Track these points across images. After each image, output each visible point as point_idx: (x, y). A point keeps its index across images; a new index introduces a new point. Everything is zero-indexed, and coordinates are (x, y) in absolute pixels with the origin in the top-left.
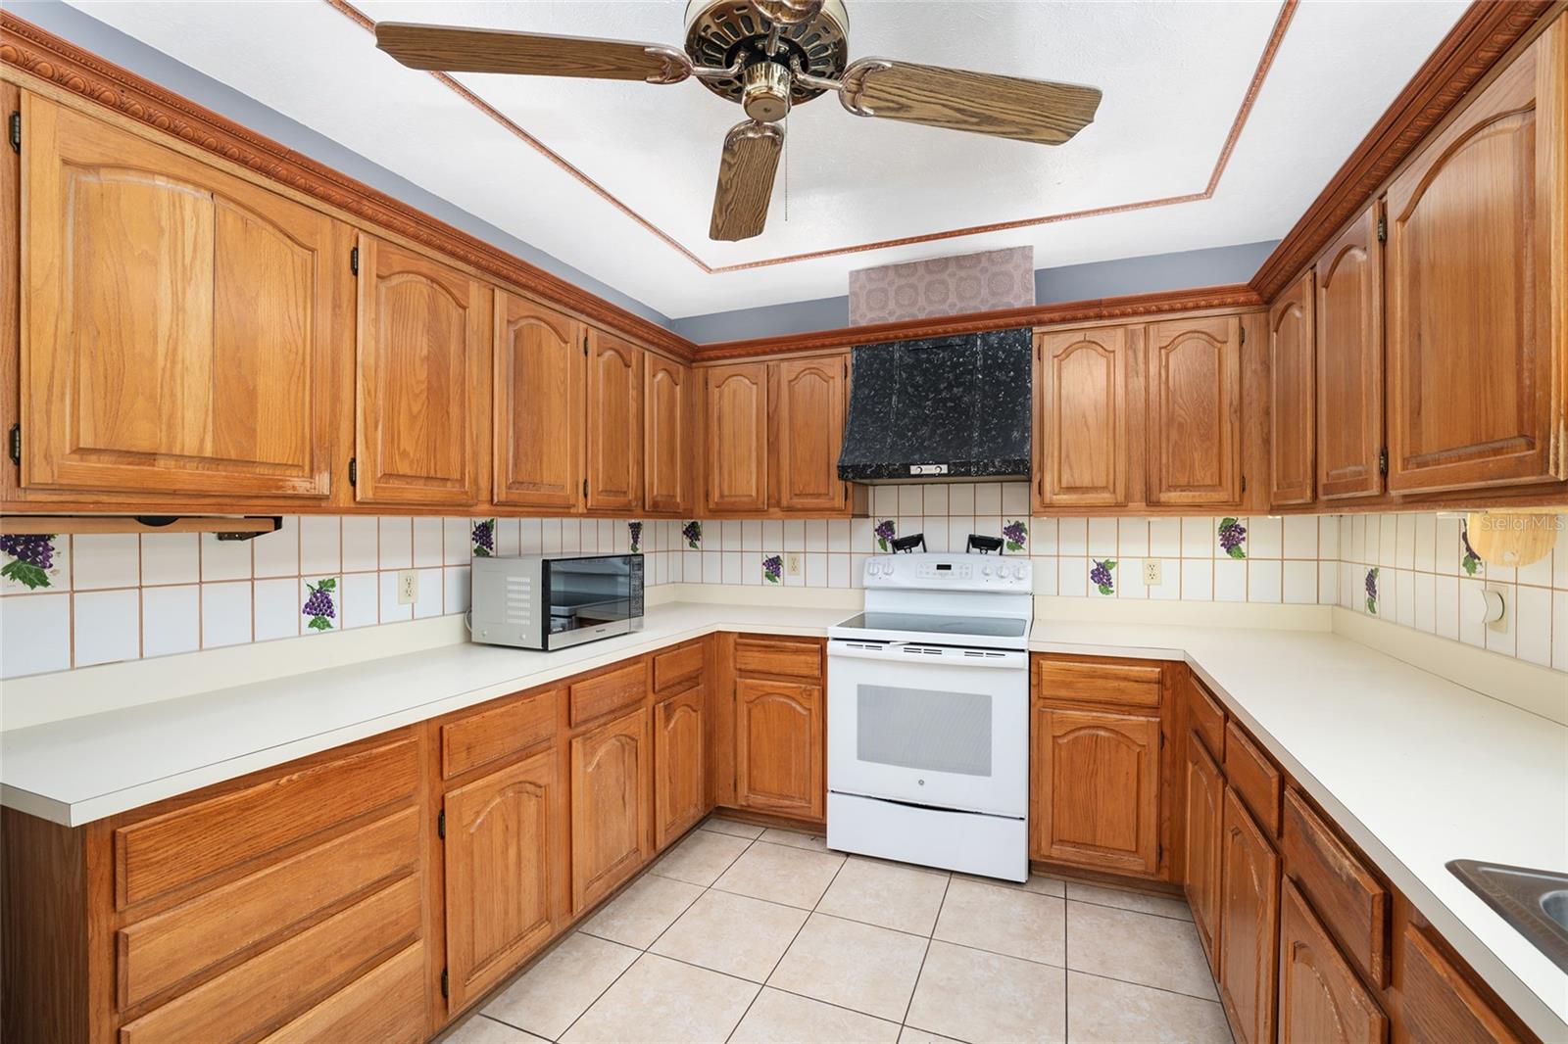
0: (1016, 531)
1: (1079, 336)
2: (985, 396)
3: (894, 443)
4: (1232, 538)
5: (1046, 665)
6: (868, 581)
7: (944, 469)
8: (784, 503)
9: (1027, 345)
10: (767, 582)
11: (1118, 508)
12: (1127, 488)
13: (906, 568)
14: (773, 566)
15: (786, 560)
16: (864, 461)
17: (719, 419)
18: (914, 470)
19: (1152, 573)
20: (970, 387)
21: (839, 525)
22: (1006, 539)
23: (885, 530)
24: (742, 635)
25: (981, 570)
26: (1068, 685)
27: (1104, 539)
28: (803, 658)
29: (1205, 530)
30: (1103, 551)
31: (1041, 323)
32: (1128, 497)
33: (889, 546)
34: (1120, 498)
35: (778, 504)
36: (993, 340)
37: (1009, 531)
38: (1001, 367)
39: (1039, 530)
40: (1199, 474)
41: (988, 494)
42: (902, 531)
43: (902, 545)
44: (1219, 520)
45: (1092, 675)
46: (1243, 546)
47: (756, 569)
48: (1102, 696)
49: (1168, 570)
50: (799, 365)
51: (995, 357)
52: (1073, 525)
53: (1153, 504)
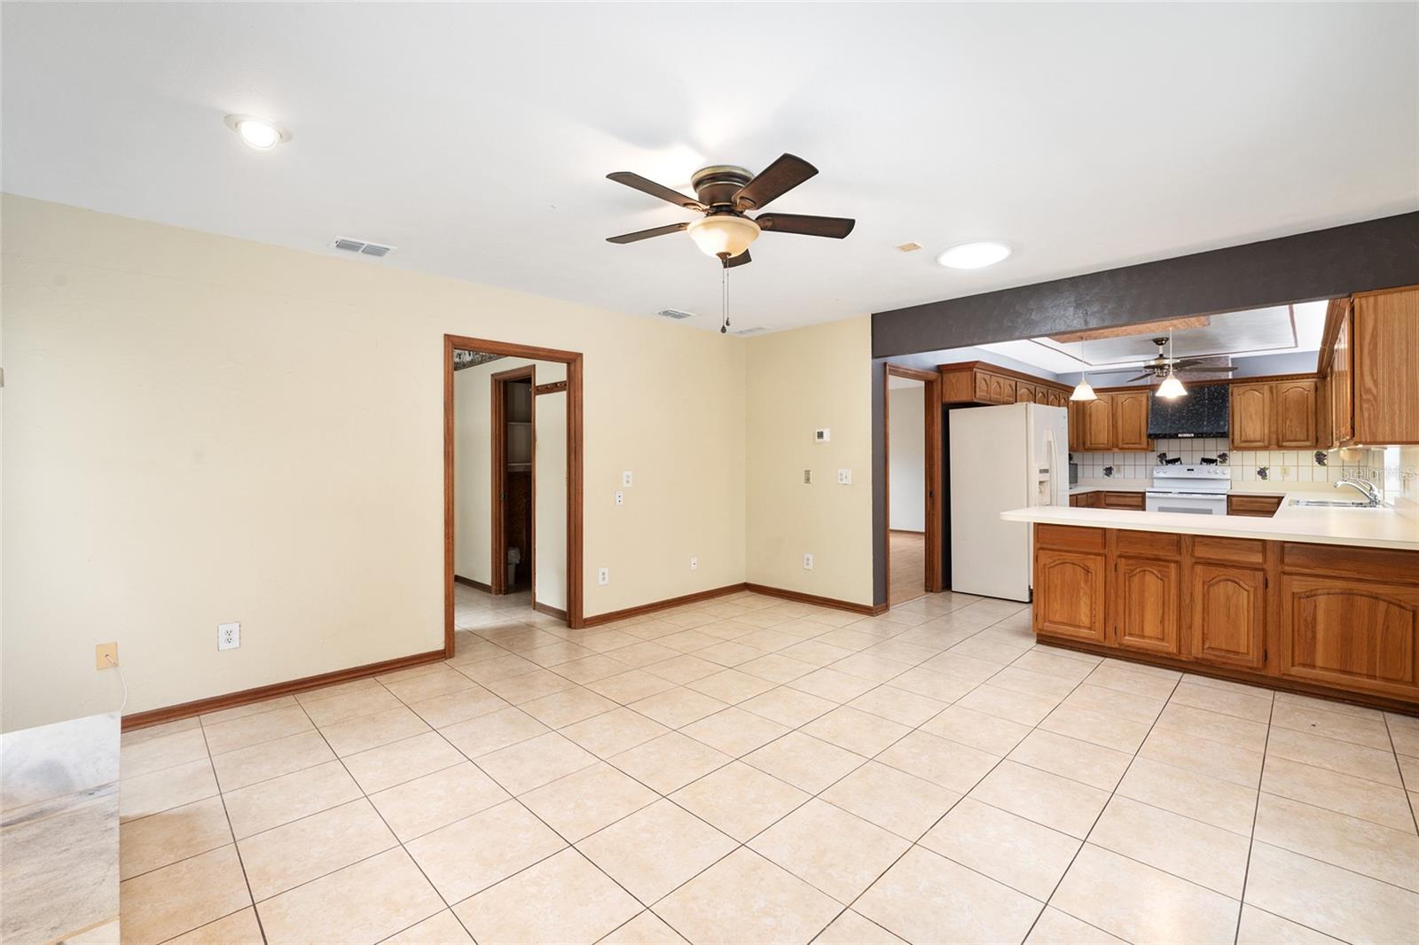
0: (1223, 457)
1: (1249, 388)
2: (1209, 409)
3: (1171, 426)
4: (1320, 459)
5: (1234, 499)
6: (1155, 474)
7: (1193, 435)
8: (1121, 445)
9: (1227, 390)
10: (1106, 477)
11: (1266, 448)
12: (1269, 441)
13: (1173, 471)
14: (1109, 471)
15: (1115, 469)
16: (1158, 432)
17: (1090, 415)
18: (1180, 435)
19: (1285, 472)
20: (1203, 406)
21: (1141, 455)
22: (1219, 459)
23: (1162, 456)
24: (1108, 492)
25: (1207, 471)
26: (1242, 505)
27: (1263, 458)
28: (1134, 499)
29: (1308, 456)
30: (1263, 464)
31: (1232, 383)
32: (1270, 444)
33: (1164, 463)
34: (1266, 442)
35: (1117, 447)
36: (1213, 389)
37: (1219, 456)
38: (1217, 398)
39: (1235, 457)
40: (1298, 436)
41: (1210, 443)
42: (1170, 457)
43: (1169, 462)
44: (1315, 452)
45: (1251, 502)
46: (1325, 461)
47: (1100, 471)
48: (1257, 509)
49: (1293, 471)
50: (1127, 396)
51: (1213, 395)
52: (1249, 455)
53: (1280, 447)
